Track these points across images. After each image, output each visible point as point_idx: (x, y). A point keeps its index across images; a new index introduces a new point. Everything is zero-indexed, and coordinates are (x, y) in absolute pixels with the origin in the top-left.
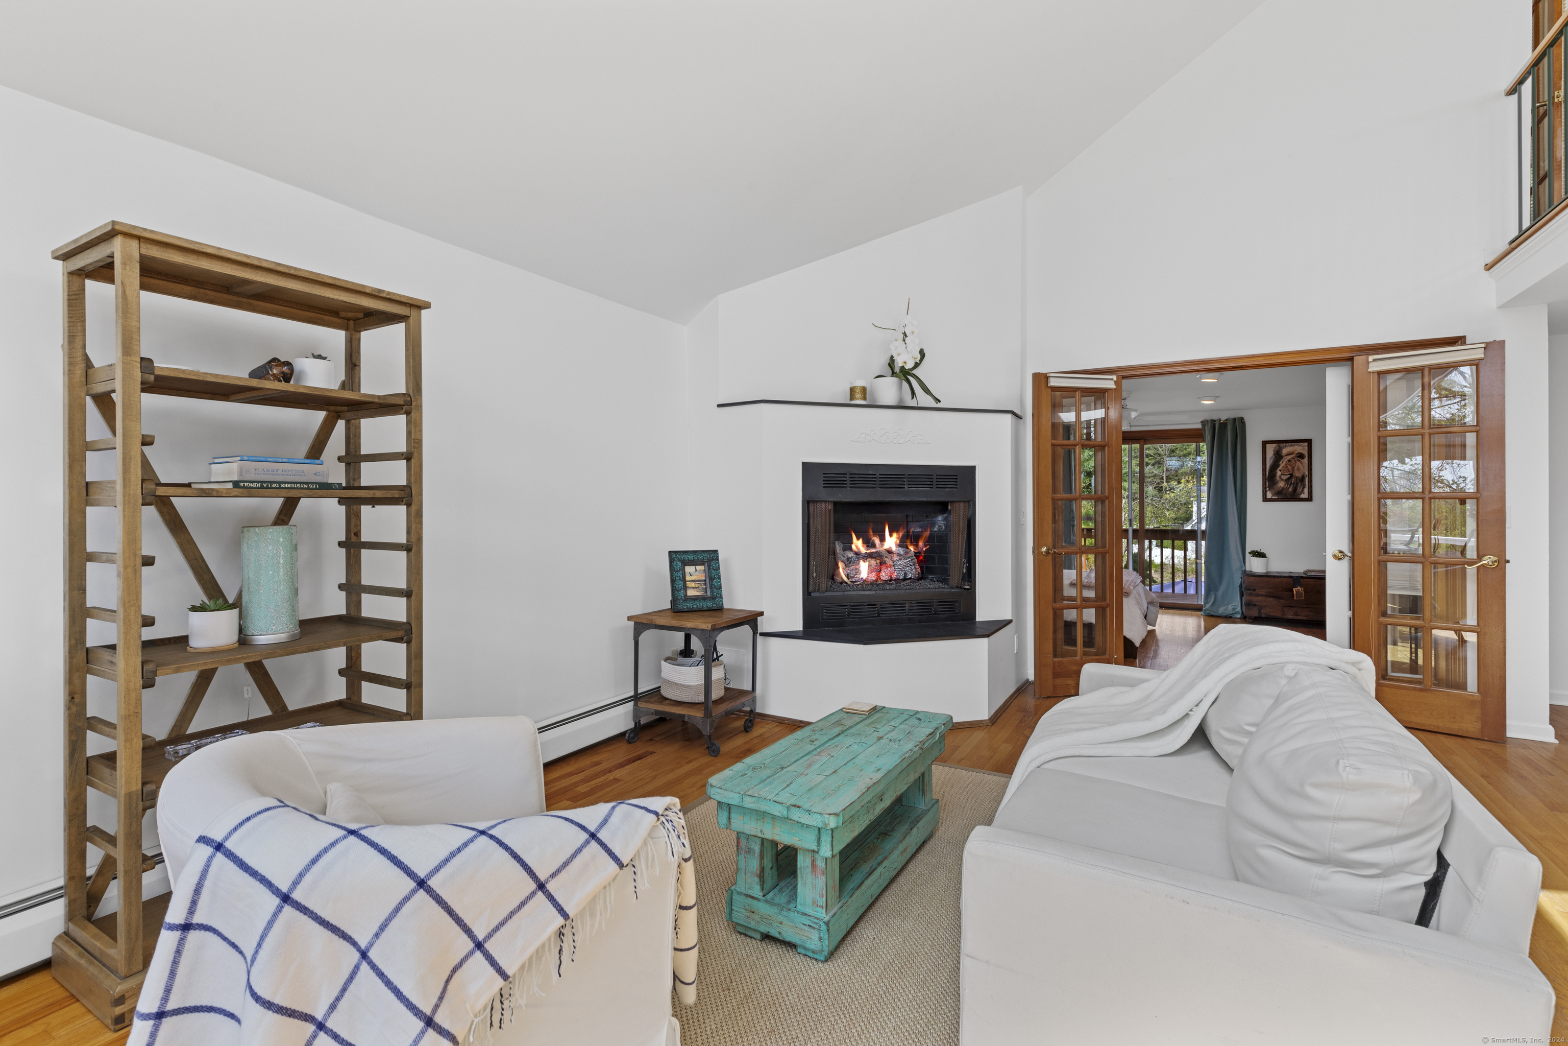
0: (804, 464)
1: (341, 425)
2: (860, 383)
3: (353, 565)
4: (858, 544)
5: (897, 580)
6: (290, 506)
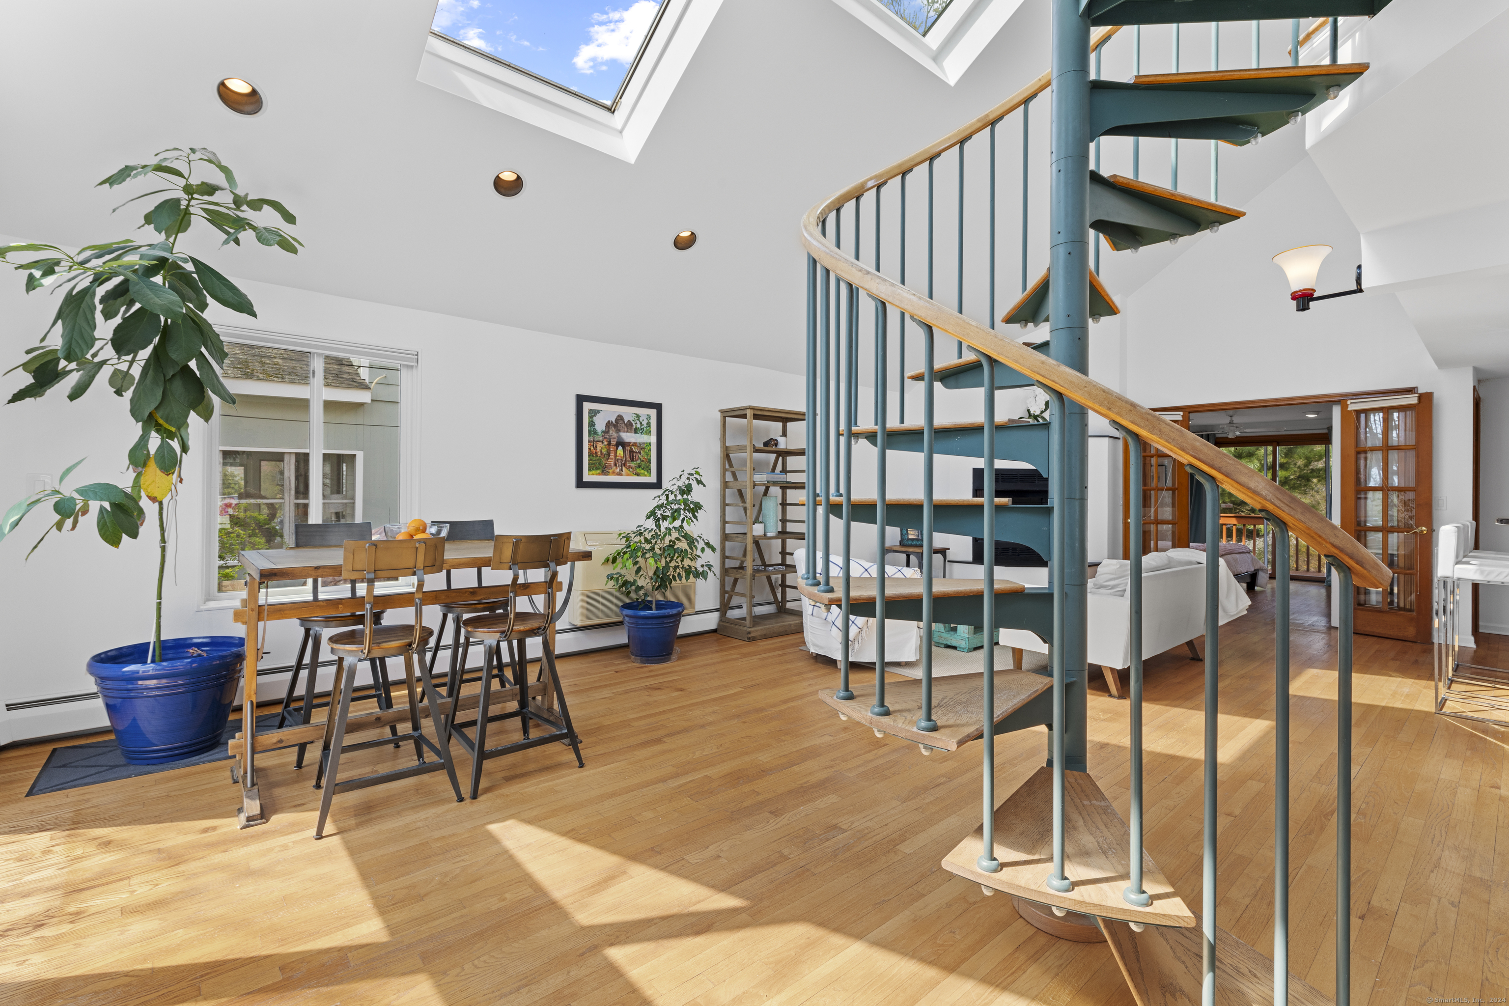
1: (780, 458)
3: (784, 512)
6: (767, 489)
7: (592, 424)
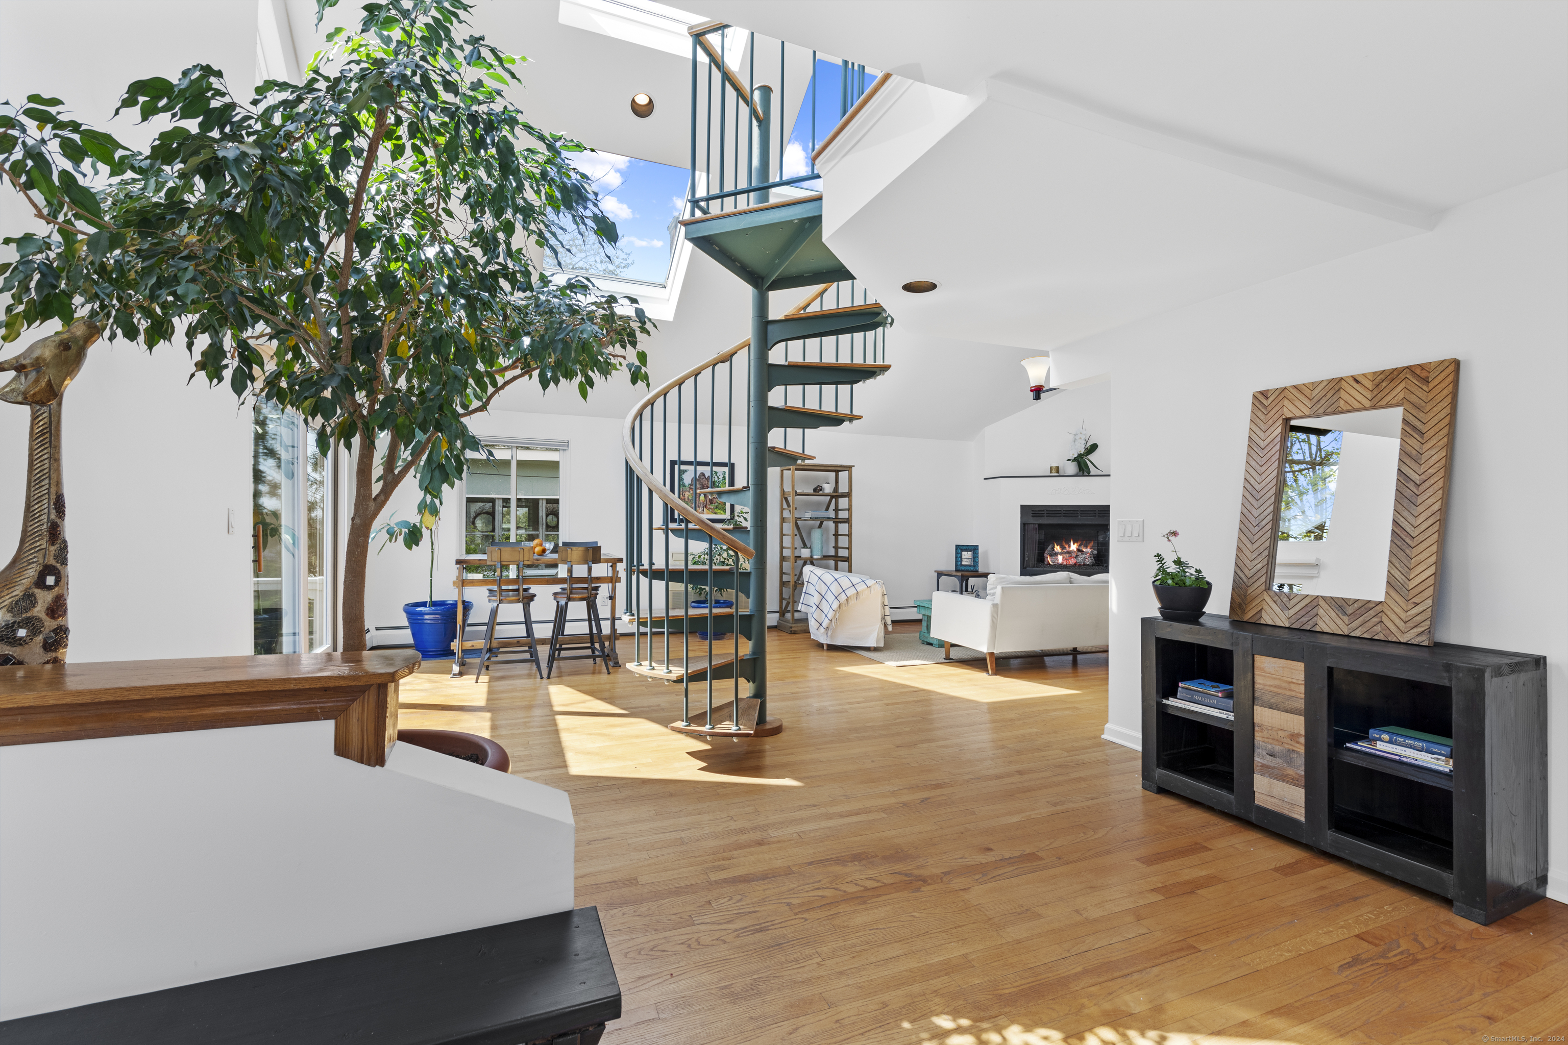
0: (1021, 506)
1: (834, 500)
2: (1054, 465)
3: (836, 541)
4: (1057, 549)
5: (1080, 565)
6: (821, 523)
7: (680, 479)
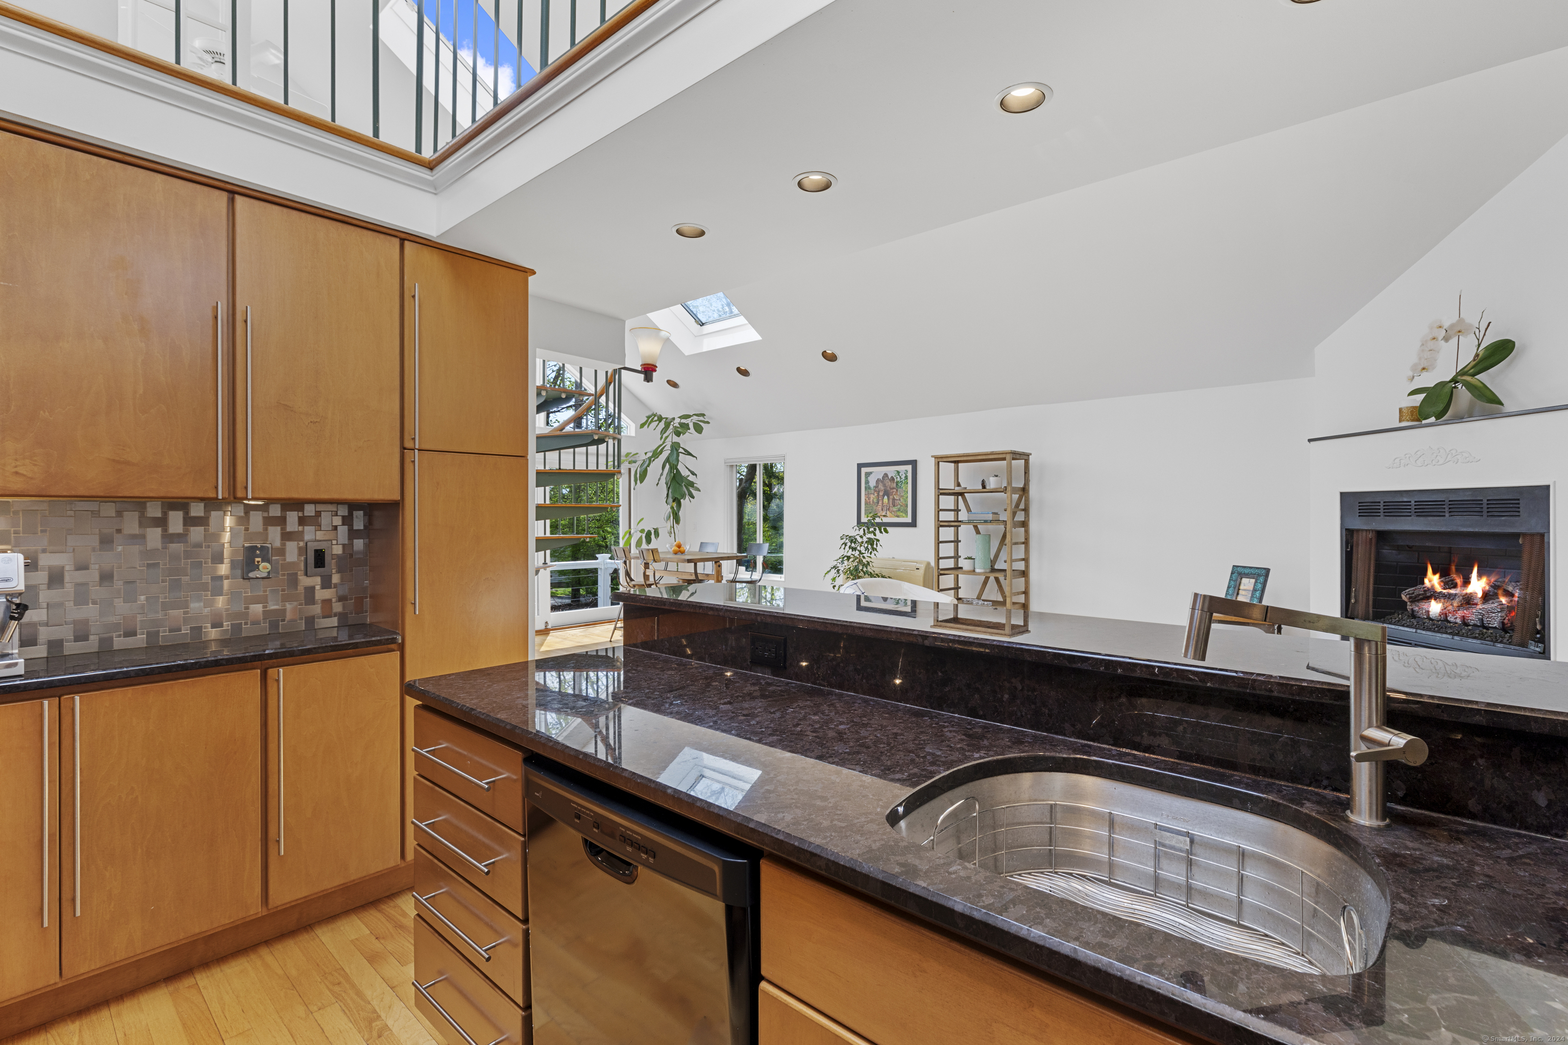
0: (1342, 494)
4: (1433, 580)
7: (867, 483)
